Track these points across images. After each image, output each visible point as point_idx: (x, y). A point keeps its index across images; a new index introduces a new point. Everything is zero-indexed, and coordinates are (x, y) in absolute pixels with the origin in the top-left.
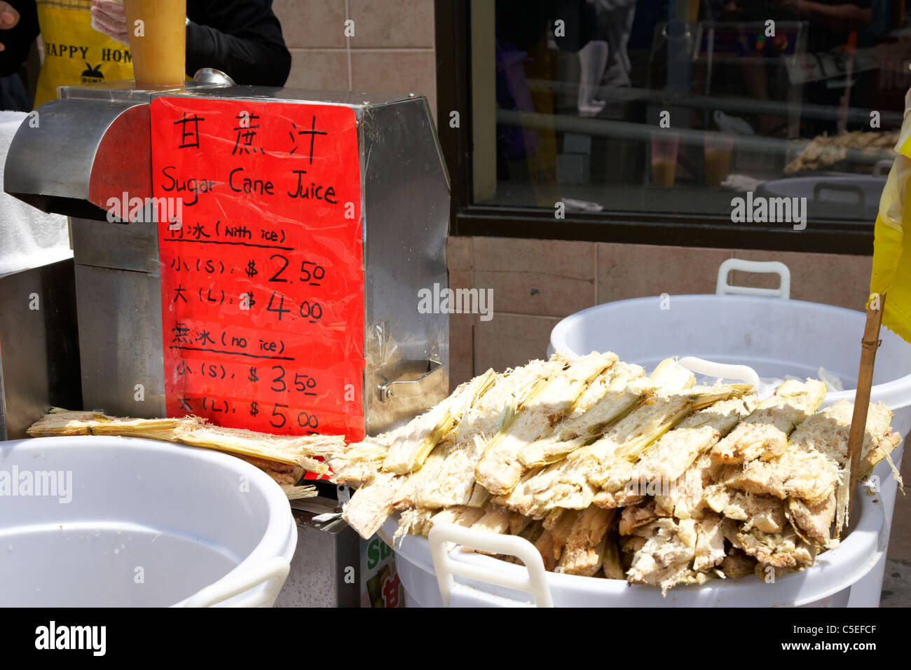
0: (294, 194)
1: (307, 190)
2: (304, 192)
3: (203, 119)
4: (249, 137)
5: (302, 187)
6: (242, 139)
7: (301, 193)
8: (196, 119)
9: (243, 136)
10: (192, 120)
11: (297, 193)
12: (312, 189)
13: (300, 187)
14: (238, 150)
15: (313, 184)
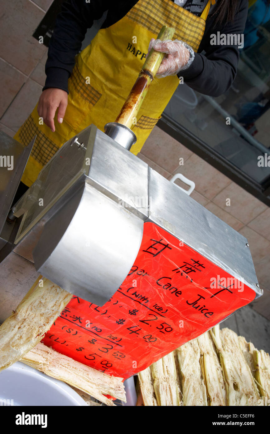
0: (190, 302)
1: (199, 306)
2: (196, 305)
3: (171, 249)
4: (190, 270)
5: (197, 303)
6: (185, 268)
7: (194, 305)
8: (166, 246)
9: (186, 267)
10: (164, 245)
11: (192, 304)
12: (202, 308)
13: (195, 303)
14: (177, 271)
15: (204, 306)
